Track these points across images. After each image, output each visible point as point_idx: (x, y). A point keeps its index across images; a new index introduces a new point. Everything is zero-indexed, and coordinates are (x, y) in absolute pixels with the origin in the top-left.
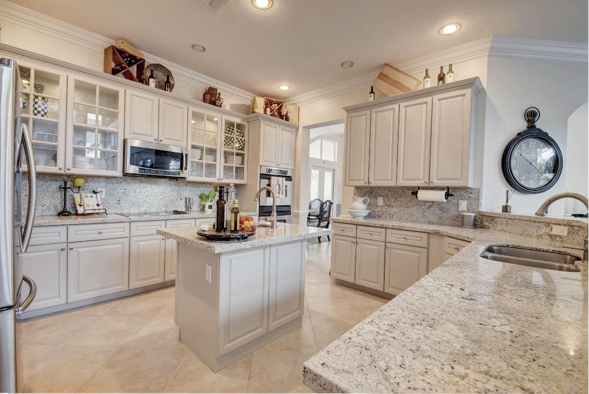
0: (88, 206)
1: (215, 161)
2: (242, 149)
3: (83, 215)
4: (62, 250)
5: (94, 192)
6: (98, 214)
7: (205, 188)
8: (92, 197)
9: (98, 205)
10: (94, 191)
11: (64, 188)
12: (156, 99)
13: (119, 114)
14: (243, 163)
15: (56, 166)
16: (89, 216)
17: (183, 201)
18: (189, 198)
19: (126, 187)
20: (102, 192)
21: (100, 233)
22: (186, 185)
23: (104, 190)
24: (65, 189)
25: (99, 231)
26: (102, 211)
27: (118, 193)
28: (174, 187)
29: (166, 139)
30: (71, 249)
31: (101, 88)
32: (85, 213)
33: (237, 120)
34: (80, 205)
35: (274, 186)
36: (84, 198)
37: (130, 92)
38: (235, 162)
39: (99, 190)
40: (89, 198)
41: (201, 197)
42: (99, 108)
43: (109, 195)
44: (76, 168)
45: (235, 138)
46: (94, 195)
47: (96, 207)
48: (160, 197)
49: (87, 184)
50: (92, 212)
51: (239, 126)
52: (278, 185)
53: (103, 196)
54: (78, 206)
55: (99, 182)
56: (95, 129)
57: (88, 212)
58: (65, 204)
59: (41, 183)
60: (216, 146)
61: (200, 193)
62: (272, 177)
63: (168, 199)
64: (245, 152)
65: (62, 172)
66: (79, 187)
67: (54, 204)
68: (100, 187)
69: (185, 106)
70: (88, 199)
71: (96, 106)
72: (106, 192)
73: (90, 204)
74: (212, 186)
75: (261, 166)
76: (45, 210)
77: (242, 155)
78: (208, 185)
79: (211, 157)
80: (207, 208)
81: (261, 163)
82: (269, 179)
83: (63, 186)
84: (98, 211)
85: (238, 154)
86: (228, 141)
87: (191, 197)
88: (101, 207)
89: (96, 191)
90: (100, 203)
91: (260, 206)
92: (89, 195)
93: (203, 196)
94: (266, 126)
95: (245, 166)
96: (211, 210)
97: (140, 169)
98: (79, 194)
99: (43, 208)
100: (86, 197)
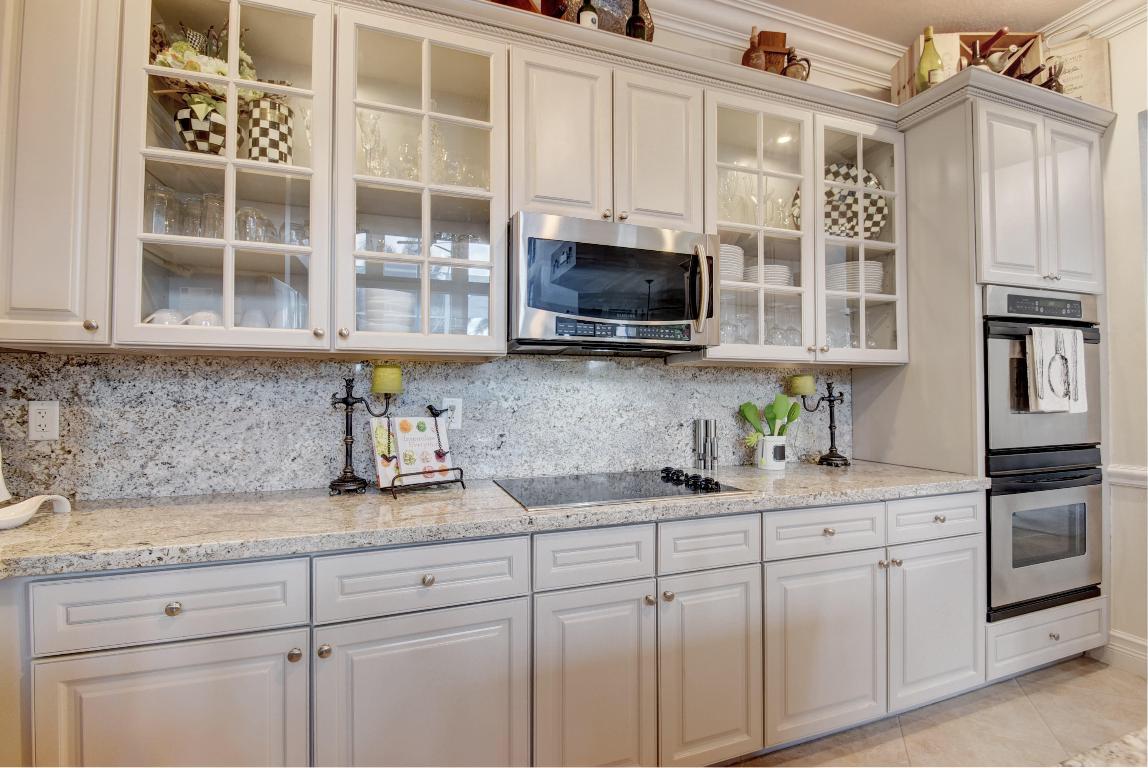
0: (410, 460)
1: (796, 280)
2: (886, 233)
3: (393, 491)
4: (293, 657)
5: (434, 413)
6: (439, 485)
7: (751, 387)
8: (421, 428)
9: (440, 455)
10: (430, 408)
11: (345, 401)
12: (601, 70)
13: (491, 134)
14: (888, 285)
15: (304, 325)
16: (411, 496)
17: (688, 431)
18: (706, 422)
19: (520, 391)
20: (453, 409)
21: (425, 582)
22: (694, 376)
23: (458, 403)
24: (349, 402)
25: (422, 572)
26: (451, 476)
27: (498, 410)
28: (659, 386)
29: (639, 210)
30: (321, 654)
31: (435, 47)
32: (397, 483)
33: (866, 129)
34: (384, 456)
35: (1046, 364)
36: (400, 434)
37: (522, 53)
38: (866, 282)
39: (446, 402)
40: (414, 429)
41: (741, 415)
42: (431, 118)
43: (474, 417)
44: (367, 329)
45: (859, 195)
46: (429, 421)
47: (436, 465)
48: (619, 421)
49: (412, 386)
50: (421, 479)
51: (876, 150)
52: (1058, 362)
53: (457, 424)
54: (379, 460)
55: (446, 377)
56: (422, 189)
57: (407, 481)
58: (349, 454)
59: (290, 388)
60: (798, 228)
61: (736, 404)
62: (1036, 329)
63: (640, 425)
64: (898, 244)
65: (323, 345)
66: (387, 396)
67: (325, 453)
68: (449, 393)
69: (694, 90)
70: (408, 435)
71: (423, 111)
72: (465, 410)
73: (417, 451)
74: (773, 378)
75: (984, 286)
76: (300, 473)
77: (886, 258)
78: (761, 376)
79: (781, 271)
80: (767, 460)
81: (989, 274)
82: (1021, 339)
83: (342, 394)
84: (438, 477)
85: (871, 256)
86: (839, 209)
87: (709, 416)
88: (448, 463)
89: (438, 407)
90: (445, 448)
91: (989, 452)
92: (413, 421)
93: (750, 415)
94: (996, 125)
95: (899, 297)
96: (781, 465)
97: (559, 320)
98: (384, 420)
99: (294, 466)
100: (405, 428)
